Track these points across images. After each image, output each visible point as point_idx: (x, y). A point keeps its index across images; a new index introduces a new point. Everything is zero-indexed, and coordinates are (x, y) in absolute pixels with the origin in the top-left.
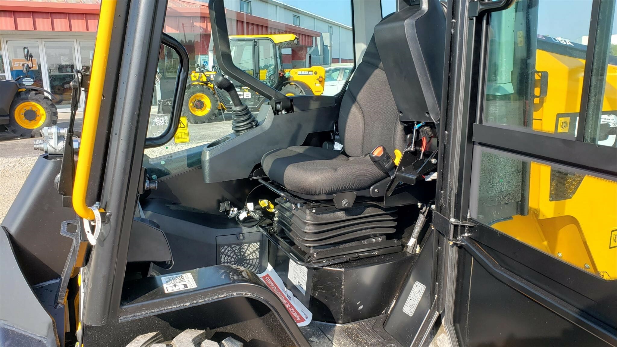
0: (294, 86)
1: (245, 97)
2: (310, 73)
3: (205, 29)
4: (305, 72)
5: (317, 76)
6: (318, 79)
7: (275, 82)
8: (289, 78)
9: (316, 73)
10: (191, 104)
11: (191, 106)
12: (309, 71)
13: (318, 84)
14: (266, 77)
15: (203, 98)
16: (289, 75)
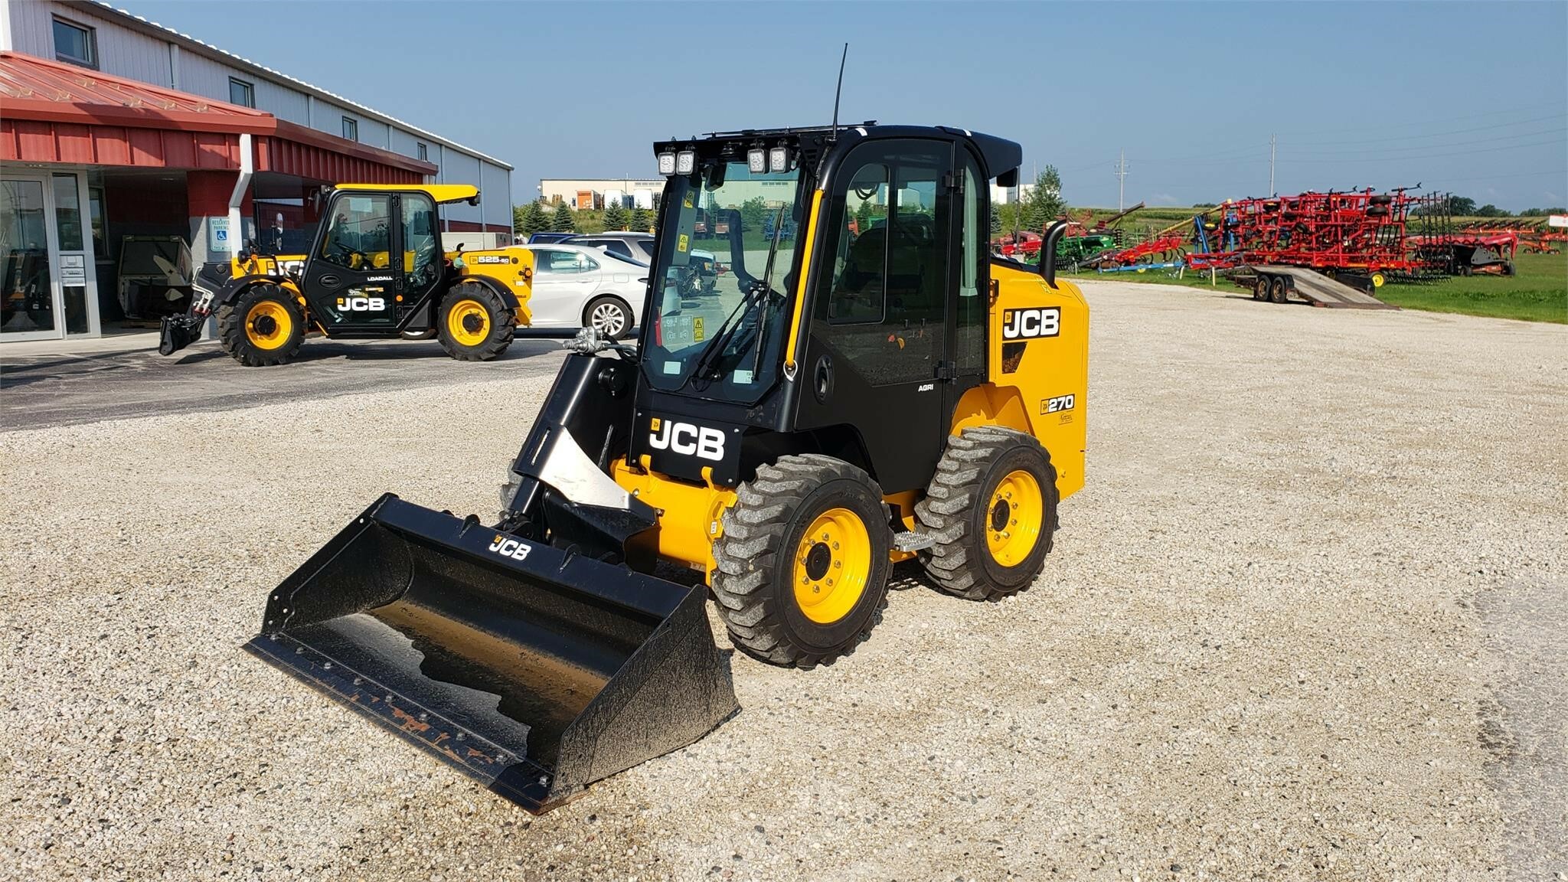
0: (478, 285)
1: (372, 309)
2: (503, 260)
3: (226, 159)
4: (494, 258)
5: (520, 267)
6: (521, 273)
7: (436, 278)
8: (460, 269)
9: (515, 261)
10: (251, 325)
11: (249, 329)
12: (500, 258)
13: (521, 283)
14: (414, 268)
15: (273, 311)
16: (461, 264)
